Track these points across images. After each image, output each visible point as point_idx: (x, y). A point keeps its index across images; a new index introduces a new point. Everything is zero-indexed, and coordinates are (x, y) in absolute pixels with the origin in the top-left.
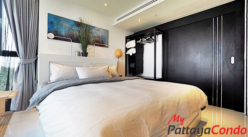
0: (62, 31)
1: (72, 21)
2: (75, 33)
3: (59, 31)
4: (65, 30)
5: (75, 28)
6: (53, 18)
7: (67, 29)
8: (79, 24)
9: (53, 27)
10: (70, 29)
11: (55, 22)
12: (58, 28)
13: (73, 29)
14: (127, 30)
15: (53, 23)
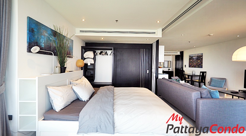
0: (42, 41)
1: (50, 30)
2: (52, 44)
3: (39, 42)
4: (44, 41)
5: (52, 38)
6: (34, 25)
7: (45, 39)
8: (55, 33)
9: (34, 36)
10: (48, 39)
11: (35, 30)
12: (38, 37)
13: (51, 39)
14: (82, 40)
15: (34, 30)
